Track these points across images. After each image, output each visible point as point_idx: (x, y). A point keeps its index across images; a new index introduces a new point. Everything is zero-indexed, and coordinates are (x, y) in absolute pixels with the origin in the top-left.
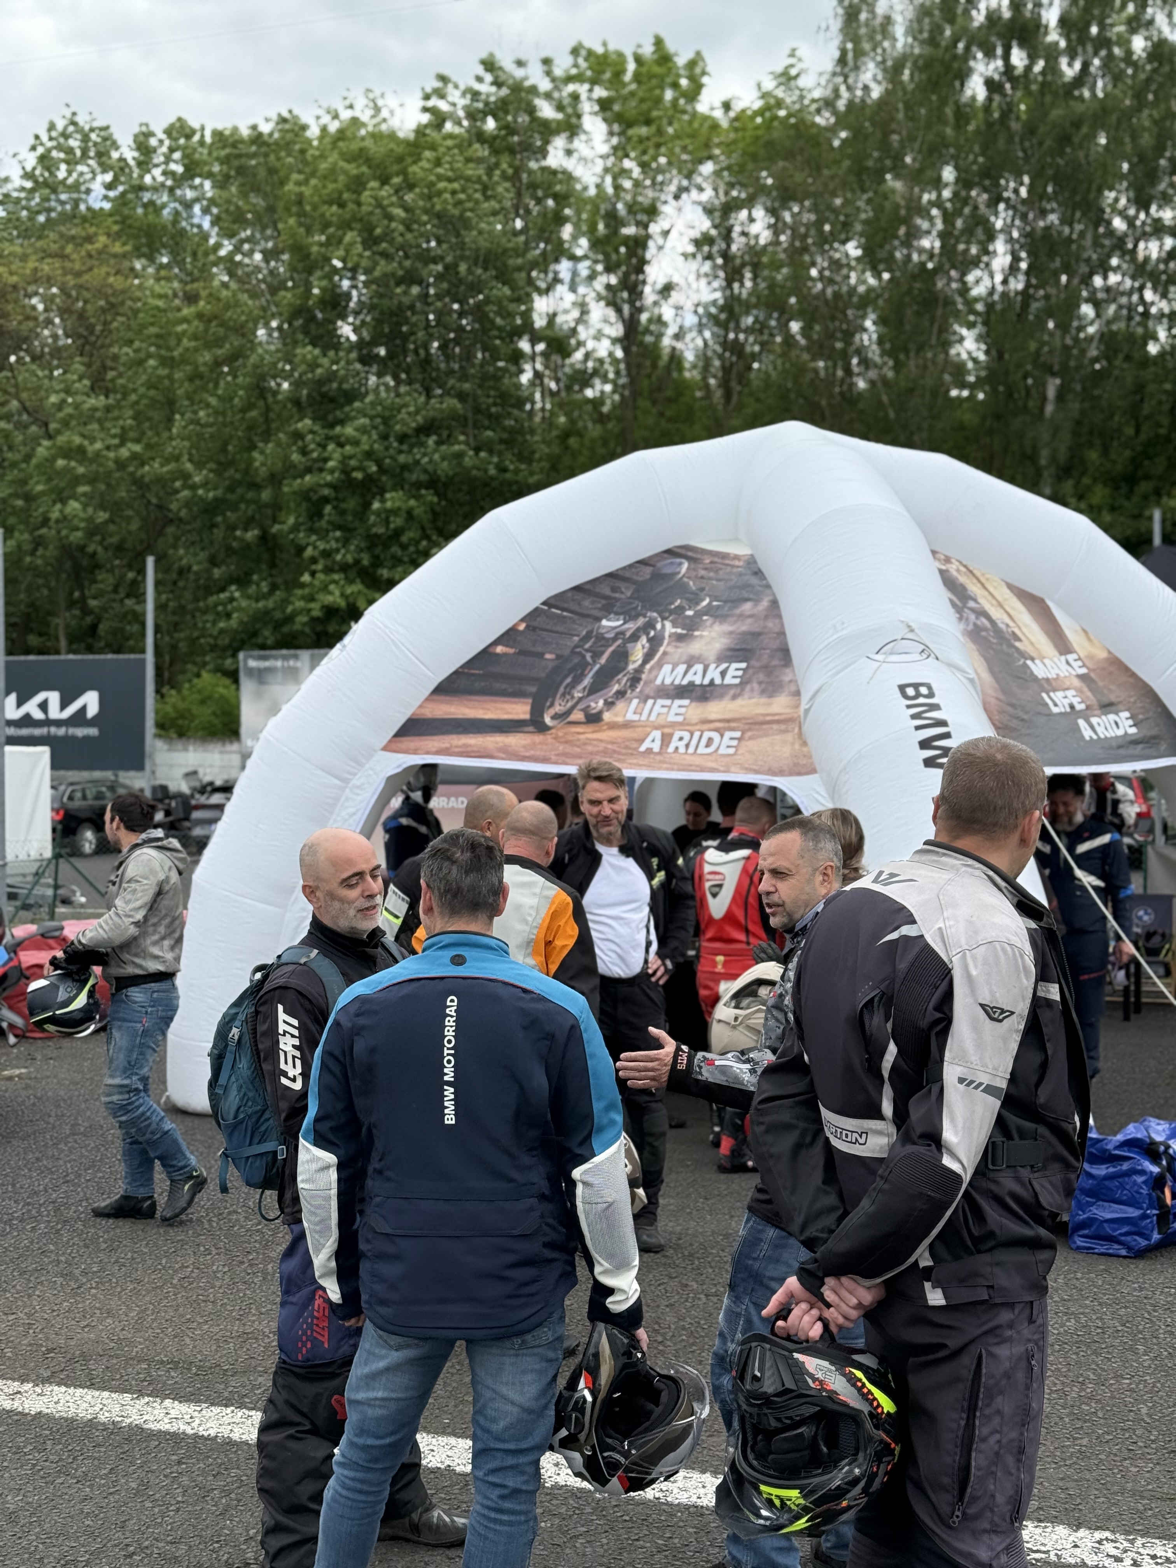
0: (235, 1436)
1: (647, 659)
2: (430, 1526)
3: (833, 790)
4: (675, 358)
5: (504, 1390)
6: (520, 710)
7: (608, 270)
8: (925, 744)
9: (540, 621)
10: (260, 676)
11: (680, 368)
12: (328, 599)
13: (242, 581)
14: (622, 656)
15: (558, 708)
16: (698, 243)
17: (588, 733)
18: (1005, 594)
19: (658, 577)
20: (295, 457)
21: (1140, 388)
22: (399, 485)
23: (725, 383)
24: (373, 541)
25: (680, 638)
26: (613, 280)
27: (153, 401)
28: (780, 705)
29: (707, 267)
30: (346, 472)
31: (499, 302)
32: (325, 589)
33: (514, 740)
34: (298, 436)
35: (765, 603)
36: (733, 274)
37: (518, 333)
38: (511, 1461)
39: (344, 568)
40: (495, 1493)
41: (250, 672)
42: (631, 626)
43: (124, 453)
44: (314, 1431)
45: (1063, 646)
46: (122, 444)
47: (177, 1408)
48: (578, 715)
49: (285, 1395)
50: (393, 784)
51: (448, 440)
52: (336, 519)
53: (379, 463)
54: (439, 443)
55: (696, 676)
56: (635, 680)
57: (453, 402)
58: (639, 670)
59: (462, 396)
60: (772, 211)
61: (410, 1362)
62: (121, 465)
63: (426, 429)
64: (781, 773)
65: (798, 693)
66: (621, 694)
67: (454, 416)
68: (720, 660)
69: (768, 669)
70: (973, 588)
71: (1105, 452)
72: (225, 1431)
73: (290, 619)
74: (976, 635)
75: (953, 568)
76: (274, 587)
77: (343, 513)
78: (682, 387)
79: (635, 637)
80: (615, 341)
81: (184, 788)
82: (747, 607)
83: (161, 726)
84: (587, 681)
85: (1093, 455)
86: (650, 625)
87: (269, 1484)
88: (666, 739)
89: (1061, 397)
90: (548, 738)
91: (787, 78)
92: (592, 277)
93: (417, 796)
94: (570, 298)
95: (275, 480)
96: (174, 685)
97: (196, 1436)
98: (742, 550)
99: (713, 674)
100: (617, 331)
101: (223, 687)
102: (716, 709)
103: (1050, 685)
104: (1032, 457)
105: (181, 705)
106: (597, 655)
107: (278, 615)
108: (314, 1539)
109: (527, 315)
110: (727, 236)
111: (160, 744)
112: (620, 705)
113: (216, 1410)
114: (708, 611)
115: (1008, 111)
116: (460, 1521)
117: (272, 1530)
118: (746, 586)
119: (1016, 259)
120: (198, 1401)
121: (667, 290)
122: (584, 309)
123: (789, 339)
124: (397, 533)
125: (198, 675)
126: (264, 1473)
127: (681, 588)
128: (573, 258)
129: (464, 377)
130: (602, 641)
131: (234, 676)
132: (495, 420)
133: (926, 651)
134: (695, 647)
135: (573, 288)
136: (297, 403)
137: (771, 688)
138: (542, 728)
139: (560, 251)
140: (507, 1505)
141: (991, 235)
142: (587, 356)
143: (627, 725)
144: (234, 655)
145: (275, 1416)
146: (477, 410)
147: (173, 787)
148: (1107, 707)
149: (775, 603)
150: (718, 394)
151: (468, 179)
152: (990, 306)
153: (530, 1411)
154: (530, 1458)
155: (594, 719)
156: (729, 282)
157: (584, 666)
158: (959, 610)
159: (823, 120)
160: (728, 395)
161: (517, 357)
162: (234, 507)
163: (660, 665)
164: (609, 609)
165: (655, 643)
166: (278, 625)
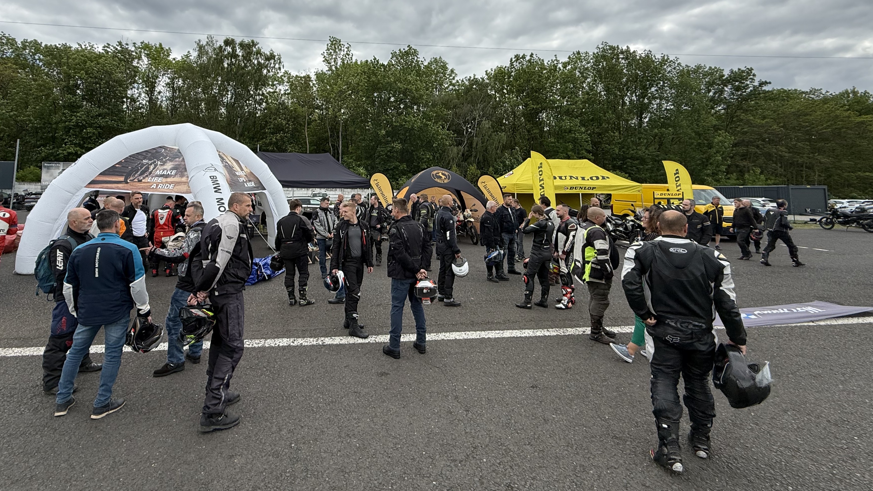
0: (35, 354)
1: (153, 169)
2: (91, 367)
3: (195, 197)
4: (161, 106)
5: (112, 334)
6: (122, 179)
7: (146, 87)
8: (215, 188)
9: (128, 160)
10: (48, 168)
11: (162, 108)
12: (70, 151)
13: (44, 146)
14: (148, 168)
15: (131, 179)
16: (167, 84)
17: (139, 184)
18: (230, 159)
19: (157, 152)
20: (63, 118)
21: (255, 122)
22: (91, 127)
23: (172, 112)
24: (83, 138)
25: (161, 165)
26: (147, 89)
27: (21, 103)
28: (184, 179)
29: (168, 89)
30: (77, 123)
31: (119, 91)
32: (69, 148)
33: (120, 185)
34: (64, 113)
35: (181, 159)
36: (174, 91)
37: (124, 98)
38: (114, 350)
39: (75, 144)
40: (109, 358)
41: (45, 167)
42: (150, 162)
43: (12, 113)
44: (61, 350)
45: (242, 170)
46: (11, 111)
47: (16, 350)
48: (136, 180)
49: (52, 343)
50: (87, 195)
51: (104, 118)
52: (73, 133)
53: (86, 122)
54: (102, 119)
55: (165, 173)
56: (150, 173)
57: (106, 110)
58: (152, 171)
59: (108, 109)
60: (183, 80)
61: (89, 329)
62: (11, 117)
63: (100, 115)
64: (184, 193)
65: (188, 177)
66: (147, 176)
67: (106, 113)
68: (170, 170)
69: (182, 172)
70: (225, 158)
71: (248, 133)
72: (31, 353)
73: (58, 155)
74: (225, 166)
75: (221, 154)
76: (54, 148)
77: (75, 131)
78: (162, 112)
79: (151, 164)
80: (147, 101)
81: (23, 194)
82: (177, 159)
83: (17, 179)
84: (139, 173)
85: (246, 133)
86: (155, 162)
87: (45, 365)
88: (157, 186)
89: (240, 122)
90: (128, 185)
91: (187, 56)
92: (143, 88)
93: (93, 197)
94: (136, 91)
95: (56, 123)
96: (23, 169)
97: (23, 356)
98: (177, 148)
99: (169, 172)
100: (148, 99)
101: (37, 170)
102: (169, 180)
103: (239, 177)
104: (235, 132)
105: (23, 174)
106: (141, 168)
107: (55, 154)
108: (60, 376)
109: (126, 94)
110: (173, 84)
111: (16, 183)
112: (147, 178)
113: (28, 348)
114: (168, 160)
115: (232, 70)
116: (99, 364)
117: (45, 377)
118: (177, 155)
119: (232, 96)
120: (23, 347)
121: (160, 93)
122: (140, 94)
123: (186, 105)
124: (90, 137)
125: (30, 167)
126: (45, 363)
127: (162, 155)
128: (138, 83)
129: (109, 105)
130: (143, 165)
131: (41, 168)
132: (116, 115)
133: (215, 170)
134: (165, 167)
135: (138, 90)
136: (64, 107)
137: (182, 176)
138: (127, 183)
139: (135, 82)
140: (112, 360)
141: (228, 91)
142: (140, 104)
143: (148, 182)
144: (41, 163)
145: (49, 348)
146: (112, 112)
147: (19, 194)
148: (250, 181)
149: (183, 159)
150: (170, 114)
151: (114, 65)
152: (227, 104)
153: (119, 338)
154: (120, 348)
155: (141, 181)
156: (173, 93)
157: (138, 170)
158: (222, 162)
159: (195, 65)
160: (172, 115)
161: (123, 102)
162: (45, 128)
163: (156, 170)
164: (145, 158)
165: (156, 166)
166: (55, 156)
